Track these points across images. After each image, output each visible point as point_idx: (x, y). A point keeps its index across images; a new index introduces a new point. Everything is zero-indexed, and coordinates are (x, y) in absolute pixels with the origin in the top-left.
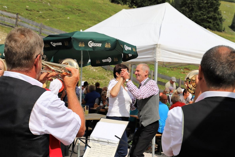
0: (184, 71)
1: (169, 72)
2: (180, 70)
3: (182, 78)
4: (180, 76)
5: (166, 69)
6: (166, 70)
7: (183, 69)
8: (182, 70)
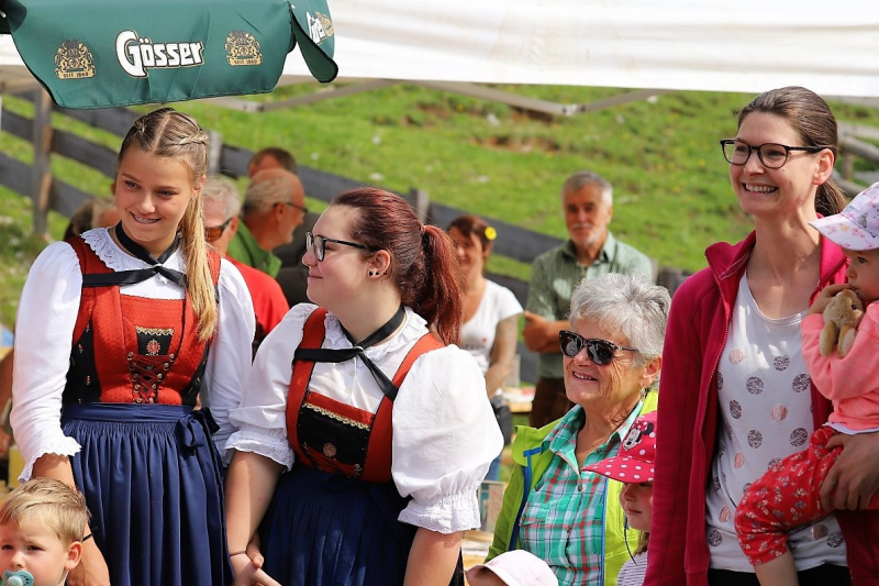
0: (503, 132)
1: (383, 143)
2: (475, 119)
3: (483, 180)
4: (465, 167)
5: (365, 118)
6: (367, 124)
7: (498, 115)
8: (492, 119)
